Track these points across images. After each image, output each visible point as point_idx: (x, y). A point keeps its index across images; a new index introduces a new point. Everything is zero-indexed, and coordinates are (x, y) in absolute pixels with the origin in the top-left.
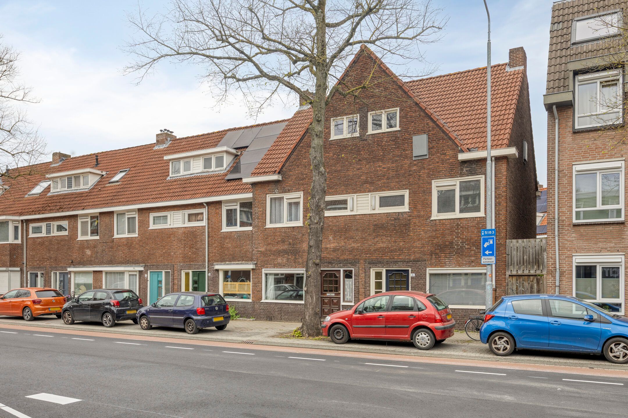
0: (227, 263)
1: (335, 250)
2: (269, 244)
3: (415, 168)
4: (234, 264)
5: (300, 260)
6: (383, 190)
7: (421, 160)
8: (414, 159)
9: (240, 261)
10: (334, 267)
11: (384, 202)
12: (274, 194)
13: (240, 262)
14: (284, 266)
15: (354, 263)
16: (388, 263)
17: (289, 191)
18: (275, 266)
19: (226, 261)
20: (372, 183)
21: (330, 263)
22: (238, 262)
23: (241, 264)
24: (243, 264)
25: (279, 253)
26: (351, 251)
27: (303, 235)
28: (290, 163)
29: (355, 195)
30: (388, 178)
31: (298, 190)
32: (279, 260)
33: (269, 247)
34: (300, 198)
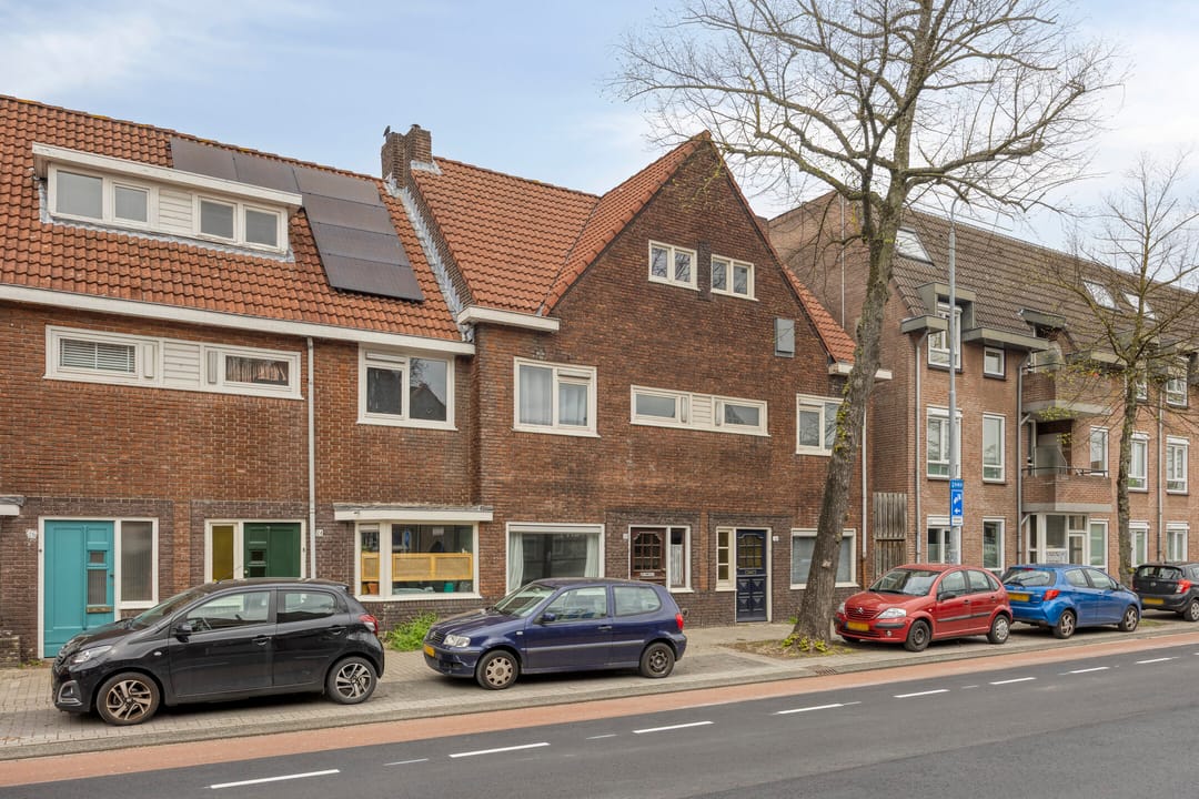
0: (378, 504)
1: (659, 491)
2: (523, 467)
3: (777, 369)
4: (399, 508)
5: (594, 506)
6: (734, 395)
7: (785, 359)
8: (776, 354)
9: (416, 500)
10: (659, 524)
11: (732, 416)
12: (535, 359)
13: (417, 504)
14: (559, 517)
15: (690, 517)
16: (742, 518)
17: (568, 360)
18: (538, 517)
19: (374, 499)
20: (718, 379)
21: (651, 514)
22: (410, 504)
23: (421, 508)
24: (427, 509)
25: (548, 489)
26: (688, 493)
27: (600, 456)
28: (570, 302)
29: (691, 394)
30: (741, 377)
31: (586, 362)
32: (549, 505)
33: (522, 475)
34: (588, 378)
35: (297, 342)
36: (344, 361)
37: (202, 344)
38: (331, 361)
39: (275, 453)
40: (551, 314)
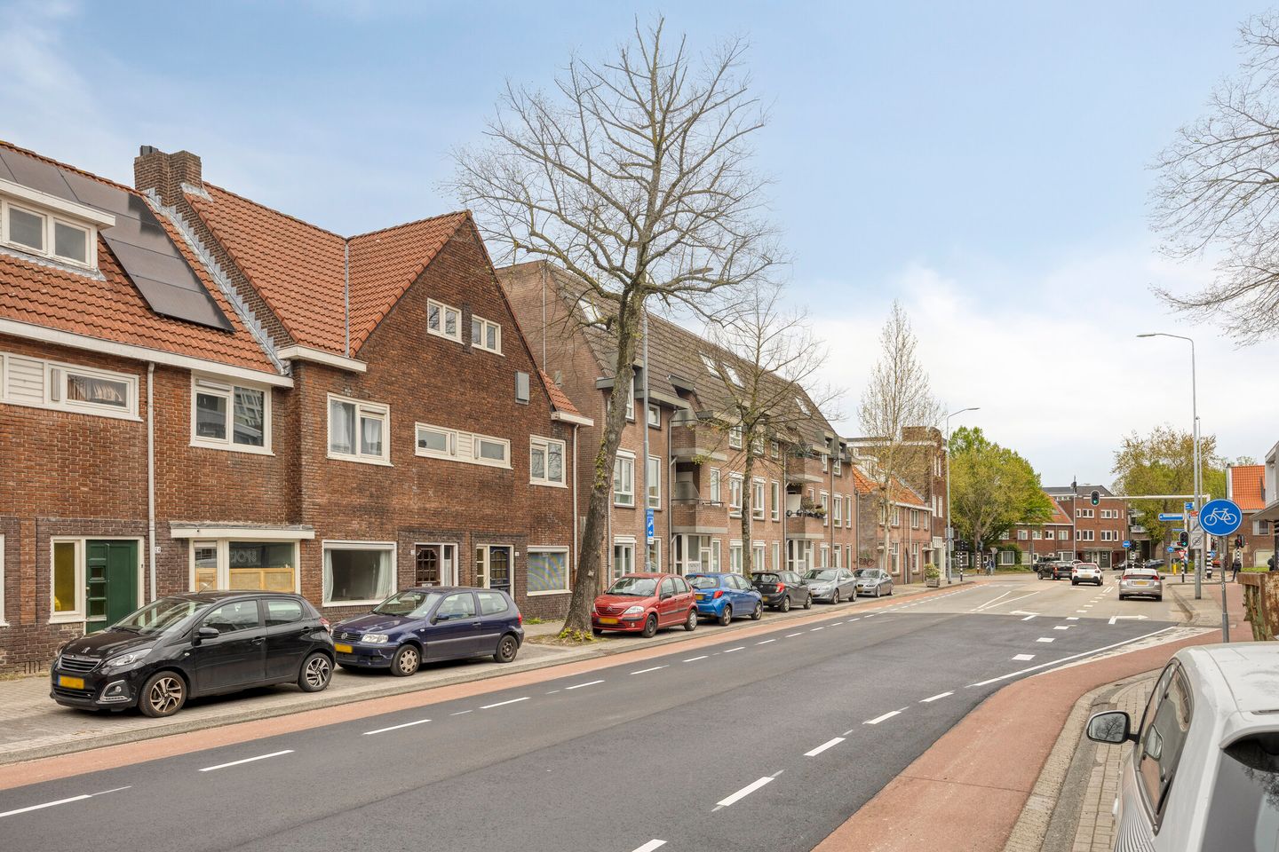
0: (208, 522)
1: (436, 513)
2: (335, 492)
3: (516, 414)
4: (226, 526)
5: (389, 527)
6: (488, 434)
7: (522, 405)
8: (516, 401)
9: (241, 519)
10: (436, 542)
11: (486, 450)
12: (344, 395)
13: (241, 523)
14: (363, 535)
15: (458, 536)
16: (494, 538)
17: (369, 398)
18: (348, 535)
19: (204, 518)
20: (476, 419)
21: (431, 534)
22: (235, 523)
23: (245, 527)
24: (250, 527)
25: (356, 511)
26: (457, 515)
27: (392, 483)
28: (370, 347)
29: (458, 431)
30: (492, 419)
31: (382, 400)
32: (355, 525)
33: (335, 498)
34: (383, 414)
35: (139, 366)
36: (178, 386)
37: (46, 362)
38: (168, 386)
39: (117, 472)
40: (357, 356)
